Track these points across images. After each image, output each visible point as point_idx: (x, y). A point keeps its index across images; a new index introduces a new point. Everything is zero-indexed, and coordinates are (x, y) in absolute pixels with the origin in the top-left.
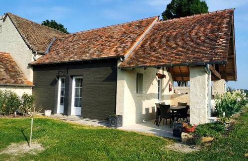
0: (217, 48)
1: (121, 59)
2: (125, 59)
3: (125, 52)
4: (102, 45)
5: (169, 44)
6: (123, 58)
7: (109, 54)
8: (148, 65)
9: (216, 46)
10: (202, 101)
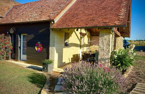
0: (120, 15)
1: (52, 22)
2: (55, 22)
3: (55, 17)
4: (41, 12)
5: (86, 12)
6: (54, 21)
7: (44, 18)
8: (70, 27)
9: (119, 14)
10: (107, 54)
